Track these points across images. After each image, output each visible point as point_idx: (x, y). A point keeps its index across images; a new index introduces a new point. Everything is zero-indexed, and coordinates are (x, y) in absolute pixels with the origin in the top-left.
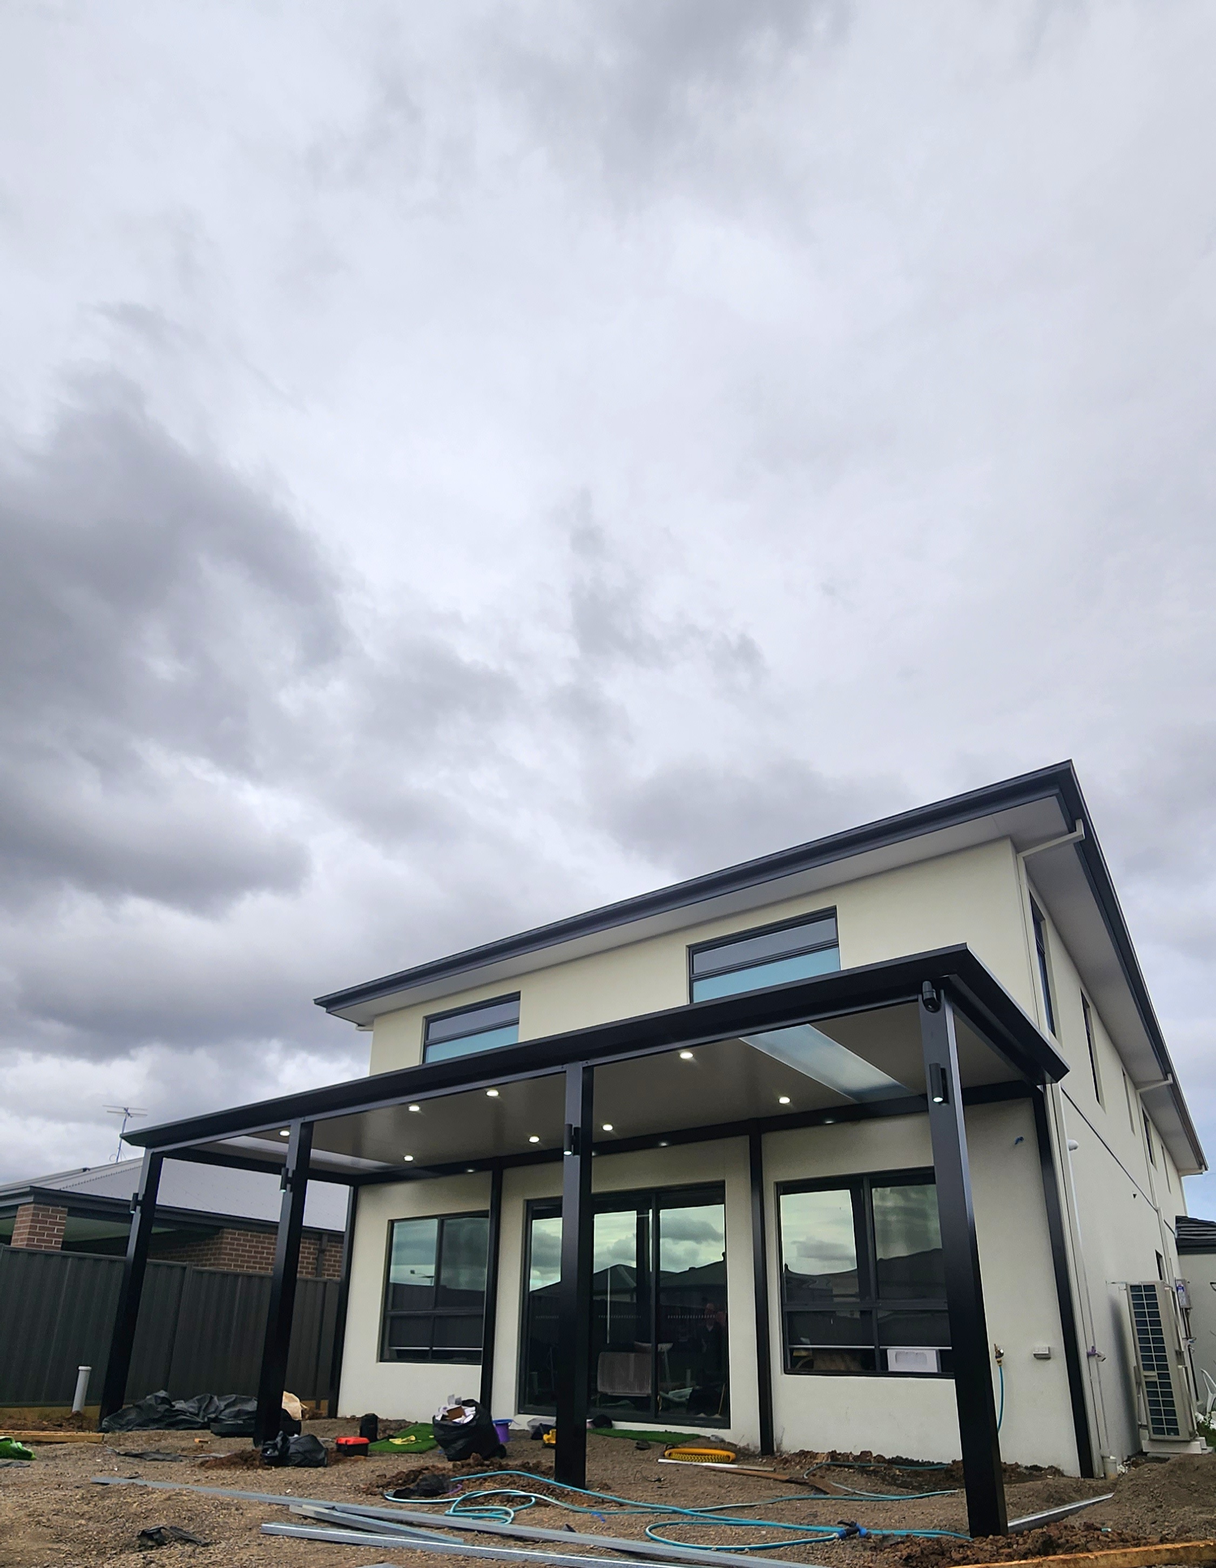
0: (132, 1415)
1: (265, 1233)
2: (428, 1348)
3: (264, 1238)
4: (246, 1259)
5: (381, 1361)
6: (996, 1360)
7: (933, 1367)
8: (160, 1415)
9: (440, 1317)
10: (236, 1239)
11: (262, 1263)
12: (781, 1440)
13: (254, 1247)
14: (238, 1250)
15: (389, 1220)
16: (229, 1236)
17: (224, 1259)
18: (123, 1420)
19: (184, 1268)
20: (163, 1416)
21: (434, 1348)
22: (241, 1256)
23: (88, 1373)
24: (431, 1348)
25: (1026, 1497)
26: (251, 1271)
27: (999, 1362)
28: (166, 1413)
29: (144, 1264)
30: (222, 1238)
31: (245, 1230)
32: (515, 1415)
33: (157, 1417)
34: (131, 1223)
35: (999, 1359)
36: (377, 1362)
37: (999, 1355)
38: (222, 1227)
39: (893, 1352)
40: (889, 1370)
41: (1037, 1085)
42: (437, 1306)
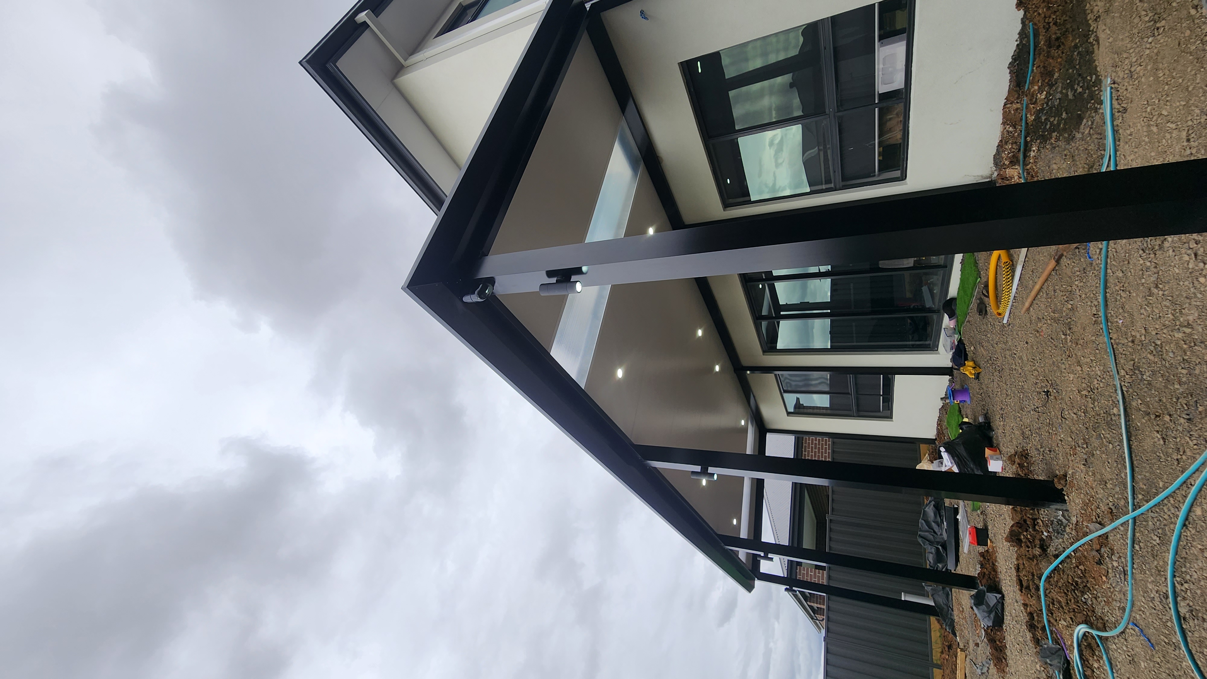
1: (802, 443)
2: (881, 397)
3: (806, 447)
5: (892, 418)
9: (857, 390)
11: (822, 444)
12: (978, 176)
15: (788, 416)
18: (944, 608)
19: (831, 520)
21: (881, 394)
23: (906, 594)
24: (881, 395)
31: (802, 448)
32: (939, 354)
36: (892, 421)
39: (882, 88)
40: (903, 87)
41: (588, 9)
42: (848, 394)
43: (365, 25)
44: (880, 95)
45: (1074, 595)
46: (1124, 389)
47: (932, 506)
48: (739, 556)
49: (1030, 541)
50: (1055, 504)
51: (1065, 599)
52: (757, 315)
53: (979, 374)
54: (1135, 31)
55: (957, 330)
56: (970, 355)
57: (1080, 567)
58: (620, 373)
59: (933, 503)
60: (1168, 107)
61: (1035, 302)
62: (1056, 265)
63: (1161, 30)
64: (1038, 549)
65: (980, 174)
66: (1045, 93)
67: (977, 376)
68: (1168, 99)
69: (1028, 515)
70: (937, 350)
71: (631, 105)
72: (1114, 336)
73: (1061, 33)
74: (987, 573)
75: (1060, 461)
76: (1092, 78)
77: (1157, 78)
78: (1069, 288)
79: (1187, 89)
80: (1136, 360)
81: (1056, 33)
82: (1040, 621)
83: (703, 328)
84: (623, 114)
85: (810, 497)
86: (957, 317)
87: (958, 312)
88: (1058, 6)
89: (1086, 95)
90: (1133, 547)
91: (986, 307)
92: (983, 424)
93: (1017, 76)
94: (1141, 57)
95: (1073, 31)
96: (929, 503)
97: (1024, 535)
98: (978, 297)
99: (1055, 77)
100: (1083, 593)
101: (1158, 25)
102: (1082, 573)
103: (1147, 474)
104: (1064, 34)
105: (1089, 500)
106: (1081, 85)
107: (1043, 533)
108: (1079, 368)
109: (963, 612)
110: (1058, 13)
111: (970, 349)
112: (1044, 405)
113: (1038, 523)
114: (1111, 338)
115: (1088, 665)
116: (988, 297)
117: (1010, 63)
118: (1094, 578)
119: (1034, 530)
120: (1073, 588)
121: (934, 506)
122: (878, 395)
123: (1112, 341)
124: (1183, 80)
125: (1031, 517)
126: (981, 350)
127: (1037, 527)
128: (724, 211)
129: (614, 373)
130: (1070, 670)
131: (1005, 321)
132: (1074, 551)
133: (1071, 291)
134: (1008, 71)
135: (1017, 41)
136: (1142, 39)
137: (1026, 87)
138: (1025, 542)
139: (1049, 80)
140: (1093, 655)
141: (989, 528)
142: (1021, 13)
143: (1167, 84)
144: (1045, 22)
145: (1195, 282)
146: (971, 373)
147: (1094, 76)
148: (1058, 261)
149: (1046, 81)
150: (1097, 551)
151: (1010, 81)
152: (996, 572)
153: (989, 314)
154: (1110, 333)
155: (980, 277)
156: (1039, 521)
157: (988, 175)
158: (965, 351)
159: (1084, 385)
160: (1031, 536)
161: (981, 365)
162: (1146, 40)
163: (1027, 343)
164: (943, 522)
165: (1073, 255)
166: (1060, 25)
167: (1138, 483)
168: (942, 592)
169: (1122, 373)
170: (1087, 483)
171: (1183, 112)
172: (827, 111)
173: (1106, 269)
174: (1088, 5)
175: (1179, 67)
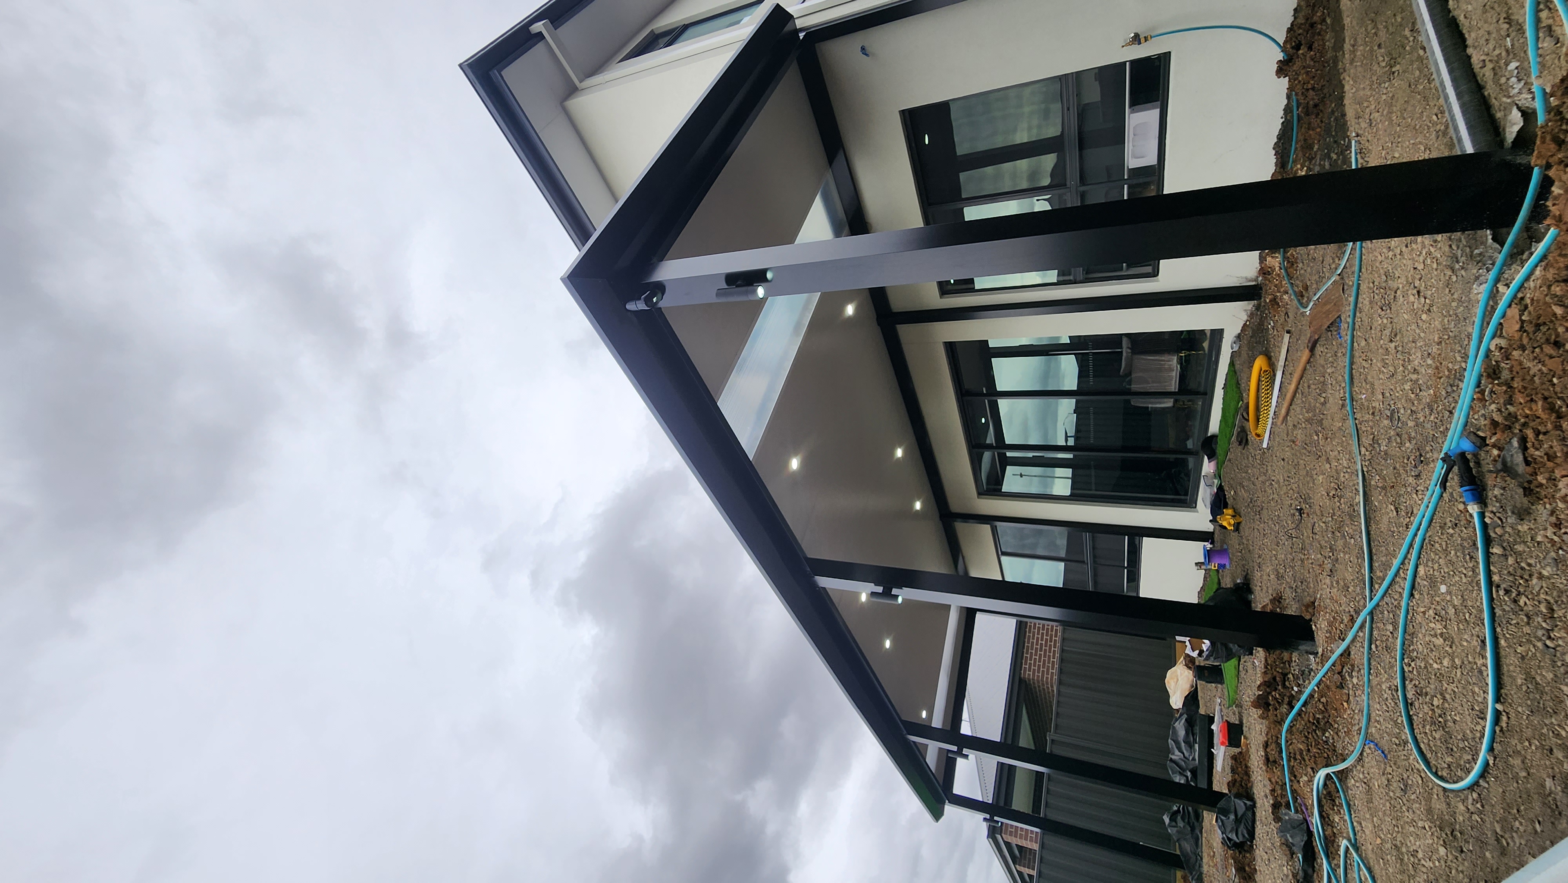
0: (1188, 847)
1: (1024, 642)
2: (1126, 570)
3: (1028, 643)
4: (1047, 659)
6: (1143, 45)
7: (1152, 115)
8: (1188, 827)
9: (1095, 557)
10: (1030, 668)
12: (1242, 278)
13: (1036, 651)
14: (1039, 666)
16: (1028, 673)
17: (1047, 678)
18: (1191, 858)
19: (1053, 741)
20: (1189, 823)
21: (1126, 565)
22: (1044, 664)
24: (1126, 568)
25: (1376, 34)
26: (1057, 655)
27: (1146, 39)
28: (1186, 820)
29: (1052, 755)
30: (1029, 680)
33: (1189, 829)
34: (1016, 766)
35: (1143, 40)
37: (1137, 39)
38: (1020, 678)
39: (1132, 162)
40: (1156, 163)
41: (801, 38)
42: (1083, 562)
43: (540, 36)
44: (1130, 170)
45: (1315, 737)
46: (1365, 469)
47: (1183, 721)
48: (927, 760)
49: (1278, 702)
50: (1304, 642)
51: (1306, 745)
52: (974, 443)
53: (1239, 524)
54: (1374, 78)
55: (1218, 475)
56: (1230, 501)
57: (1322, 700)
58: (795, 464)
59: (1185, 716)
60: (1399, 149)
61: (1291, 408)
62: (1311, 357)
63: (1396, 74)
64: (1285, 706)
65: (1244, 275)
66: (1305, 168)
67: (1237, 527)
68: (1399, 140)
69: (1278, 669)
70: (1195, 507)
71: (840, 157)
72: (1358, 416)
73: (1318, 99)
74: (1239, 779)
75: (1311, 590)
76: (1345, 141)
77: (1391, 121)
78: (1322, 379)
79: (1414, 128)
80: (1376, 433)
81: (1313, 99)
82: (1284, 795)
83: (903, 447)
84: (830, 166)
85: (1029, 717)
86: (1218, 458)
87: (1220, 451)
88: (1317, 71)
89: (1339, 162)
90: (1370, 649)
91: (1247, 435)
92: (1241, 585)
93: (1282, 157)
94: (1379, 103)
95: (1330, 95)
96: (1180, 717)
97: (1272, 696)
98: (1240, 425)
99: (1315, 150)
100: (1324, 731)
101: (1393, 70)
102: (1324, 706)
103: (1384, 559)
104: (1322, 100)
105: (1334, 618)
106: (1336, 151)
107: (1292, 688)
108: (1328, 466)
109: (1214, 856)
110: (1316, 78)
111: (1230, 494)
112: (1297, 528)
113: (1288, 678)
114: (1356, 419)
115: (1329, 822)
116: (1248, 420)
117: (1275, 144)
118: (1336, 709)
119: (1284, 686)
120: (1314, 728)
121: (1186, 720)
122: (1121, 567)
123: (1357, 421)
124: (1412, 120)
125: (1280, 671)
126: (1242, 493)
127: (1287, 683)
128: (941, 298)
129: (786, 463)
130: (1312, 842)
131: (1265, 446)
132: (1318, 685)
133: (1323, 382)
134: (1274, 152)
135: (1282, 118)
136: (1380, 84)
137: (1289, 167)
138: (1274, 705)
139: (1310, 154)
140: (1333, 806)
141: (1244, 722)
142: (1285, 82)
143: (1399, 125)
144: (1303, 88)
145: (1419, 321)
146: (1230, 524)
147: (1347, 139)
148: (1312, 350)
149: (1307, 155)
150: (1339, 673)
151: (1276, 165)
152: (1249, 777)
153: (1250, 443)
154: (1354, 413)
155: (1242, 401)
156: (1290, 676)
157: (1254, 277)
158: (1225, 498)
159: (1332, 484)
160: (1280, 695)
161: (1242, 513)
162: (1383, 85)
163: (1283, 460)
164: (1195, 741)
165: (1326, 340)
166: (1318, 90)
167: (1376, 572)
168: (1190, 835)
169: (1363, 450)
170: (1332, 598)
171: (1411, 152)
172: (1068, 183)
173: (1353, 342)
174: (1341, 63)
175: (1410, 108)
